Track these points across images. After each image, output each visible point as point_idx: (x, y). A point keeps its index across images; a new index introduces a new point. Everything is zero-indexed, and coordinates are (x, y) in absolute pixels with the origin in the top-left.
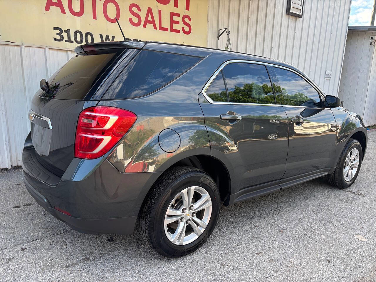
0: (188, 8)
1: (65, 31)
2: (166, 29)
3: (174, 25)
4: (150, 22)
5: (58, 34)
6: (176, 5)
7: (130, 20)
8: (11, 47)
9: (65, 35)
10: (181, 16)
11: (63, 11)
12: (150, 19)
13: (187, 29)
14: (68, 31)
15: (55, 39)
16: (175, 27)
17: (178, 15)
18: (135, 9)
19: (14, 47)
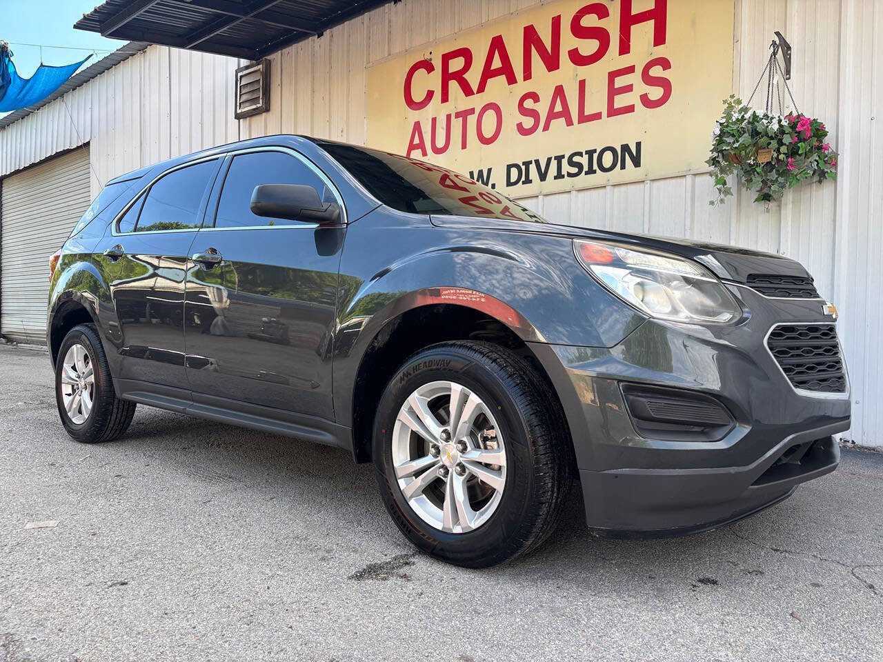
2: (597, 116)
3: (618, 97)
4: (558, 115)
6: (625, 48)
7: (520, 126)
10: (639, 69)
11: (425, 153)
12: (558, 108)
13: (656, 93)
16: (620, 101)
17: (631, 70)
18: (529, 104)
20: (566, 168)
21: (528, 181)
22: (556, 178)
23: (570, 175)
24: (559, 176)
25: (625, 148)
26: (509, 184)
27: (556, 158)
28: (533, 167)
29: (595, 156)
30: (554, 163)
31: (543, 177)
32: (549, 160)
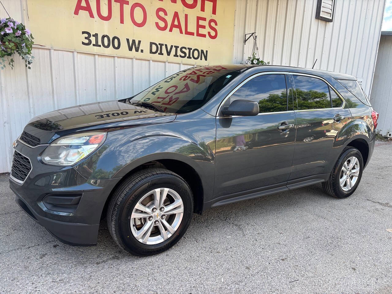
0: (214, 12)
1: (93, 36)
2: (192, 34)
3: (200, 29)
4: (176, 27)
5: (86, 38)
6: (203, 9)
7: (157, 24)
8: (41, 50)
9: (93, 39)
10: (208, 20)
11: (92, 16)
12: (176, 23)
13: (213, 33)
14: (96, 35)
15: (83, 43)
16: (201, 31)
17: (204, 19)
18: (161, 14)
19: (43, 50)
20: (179, 53)
21: (161, 54)
22: (174, 56)
23: (181, 56)
24: (176, 55)
25: (202, 51)
26: (151, 52)
27: (175, 46)
28: (164, 47)
29: (192, 51)
30: (174, 49)
31: (169, 53)
32: (172, 46)
